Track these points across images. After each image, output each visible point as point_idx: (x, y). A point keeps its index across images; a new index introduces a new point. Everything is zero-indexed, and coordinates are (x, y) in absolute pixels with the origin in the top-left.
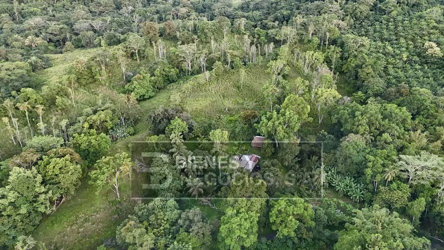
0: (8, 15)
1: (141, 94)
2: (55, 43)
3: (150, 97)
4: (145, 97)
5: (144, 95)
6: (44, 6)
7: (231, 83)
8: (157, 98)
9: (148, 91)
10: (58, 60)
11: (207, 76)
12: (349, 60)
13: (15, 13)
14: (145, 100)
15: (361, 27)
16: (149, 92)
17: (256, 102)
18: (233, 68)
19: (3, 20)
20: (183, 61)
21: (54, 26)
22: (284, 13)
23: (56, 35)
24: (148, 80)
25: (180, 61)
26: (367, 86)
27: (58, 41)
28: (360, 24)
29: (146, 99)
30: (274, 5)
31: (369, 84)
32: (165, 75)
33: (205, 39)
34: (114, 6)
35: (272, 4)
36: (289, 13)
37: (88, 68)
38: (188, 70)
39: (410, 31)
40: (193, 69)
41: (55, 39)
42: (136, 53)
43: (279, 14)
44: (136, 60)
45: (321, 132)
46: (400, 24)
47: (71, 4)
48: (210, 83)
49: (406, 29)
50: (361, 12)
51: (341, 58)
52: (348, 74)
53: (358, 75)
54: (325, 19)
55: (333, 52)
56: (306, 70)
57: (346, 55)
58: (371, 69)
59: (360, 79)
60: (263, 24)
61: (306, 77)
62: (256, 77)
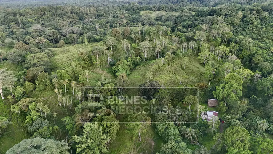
0: (15, 23)
2: (50, 41)
3: (128, 75)
6: (36, 18)
7: (177, 65)
9: (127, 71)
10: (58, 52)
12: (243, 51)
13: (19, 22)
15: (237, 31)
17: (196, 77)
19: (12, 26)
20: (142, 52)
21: (49, 31)
22: (189, 23)
23: (51, 36)
24: (126, 64)
25: (140, 52)
26: (260, 67)
27: (52, 40)
28: (236, 30)
30: (179, 18)
31: (262, 66)
32: (133, 61)
34: (78, 18)
35: (177, 18)
36: (191, 23)
37: (88, 57)
38: (145, 58)
39: (269, 34)
40: (148, 57)
41: (50, 38)
42: (111, 47)
43: (185, 24)
44: (111, 51)
45: (253, 96)
46: (261, 30)
47: (52, 17)
48: (165, 66)
49: (265, 33)
50: (236, 23)
51: (237, 50)
52: (244, 60)
53: (252, 60)
54: (219, 26)
55: (234, 46)
56: (219, 57)
57: (241, 48)
58: (260, 57)
59: (254, 63)
60: (179, 29)
61: (219, 61)
62: (190, 62)
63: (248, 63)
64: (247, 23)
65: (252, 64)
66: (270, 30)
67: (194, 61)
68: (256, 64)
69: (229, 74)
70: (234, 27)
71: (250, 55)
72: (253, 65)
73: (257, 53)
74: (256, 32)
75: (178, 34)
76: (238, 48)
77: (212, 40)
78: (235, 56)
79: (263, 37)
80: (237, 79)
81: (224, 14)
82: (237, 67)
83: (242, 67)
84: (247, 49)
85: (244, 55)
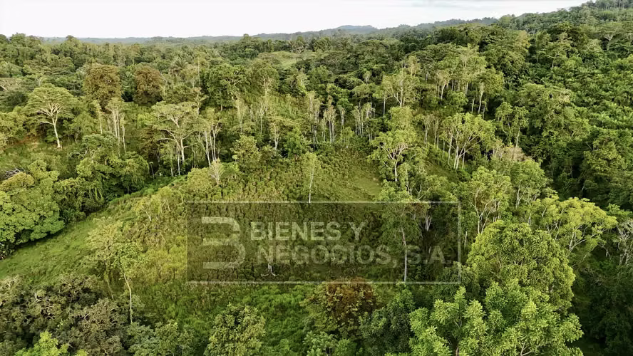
1: (21, 228)
3: (50, 236)
4: (33, 236)
5: (31, 231)
7: (282, 189)
8: (67, 239)
9: (42, 217)
11: (216, 172)
12: (545, 134)
14: (32, 243)
16: (47, 221)
18: (284, 154)
20: (163, 141)
24: (49, 190)
25: (159, 142)
26: (621, 190)
28: (514, 82)
29: (36, 241)
32: (111, 174)
33: (222, 100)
38: (175, 162)
40: (191, 159)
42: (52, 127)
44: (54, 142)
46: (589, 79)
48: (225, 191)
49: (604, 86)
50: (512, 62)
51: (524, 131)
52: (553, 164)
53: (583, 166)
54: (461, 62)
55: (512, 116)
56: (457, 157)
57: (538, 124)
58: (614, 150)
59: (591, 174)
60: (341, 81)
61: (458, 172)
62: (344, 175)
63: (569, 177)
64: (547, 62)
65: (582, 181)
66: (616, 79)
67: (360, 172)
68: (598, 180)
69: (491, 229)
70: (506, 75)
71: (571, 145)
72: (589, 182)
73: (601, 137)
74: (577, 85)
75: (328, 91)
76: (525, 123)
77: (434, 102)
78: (518, 149)
79: (600, 98)
80: (538, 259)
81: (478, 41)
82: (530, 191)
83: (548, 189)
84: (559, 125)
85: (547, 147)
